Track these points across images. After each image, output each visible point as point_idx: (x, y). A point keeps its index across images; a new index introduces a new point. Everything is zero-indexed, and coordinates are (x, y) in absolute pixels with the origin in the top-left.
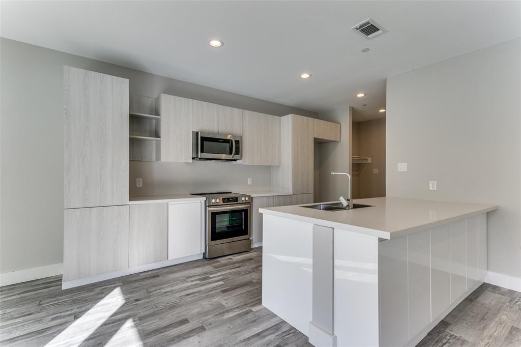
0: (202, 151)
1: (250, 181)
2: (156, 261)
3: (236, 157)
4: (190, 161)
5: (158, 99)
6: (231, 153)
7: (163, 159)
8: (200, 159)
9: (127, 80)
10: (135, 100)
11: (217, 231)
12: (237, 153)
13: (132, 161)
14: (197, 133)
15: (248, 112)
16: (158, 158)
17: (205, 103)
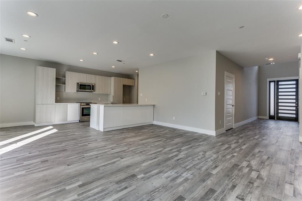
0: (80, 89)
1: (99, 99)
2: (63, 121)
3: (92, 91)
4: (76, 92)
5: (65, 72)
6: (90, 90)
7: (67, 91)
8: (79, 91)
9: (55, 69)
10: (57, 73)
11: (84, 114)
12: (93, 89)
13: (56, 91)
14: (78, 83)
15: (97, 76)
16: (65, 91)
17: (81, 74)
